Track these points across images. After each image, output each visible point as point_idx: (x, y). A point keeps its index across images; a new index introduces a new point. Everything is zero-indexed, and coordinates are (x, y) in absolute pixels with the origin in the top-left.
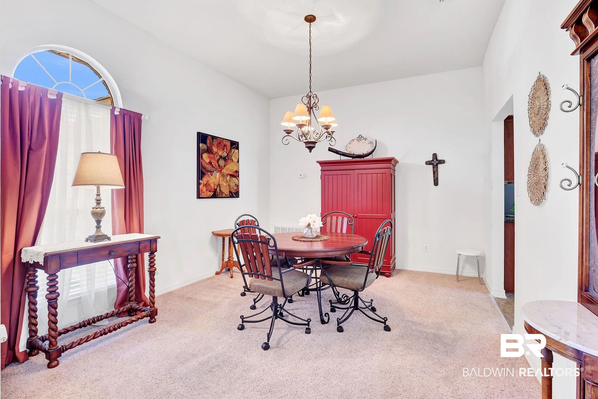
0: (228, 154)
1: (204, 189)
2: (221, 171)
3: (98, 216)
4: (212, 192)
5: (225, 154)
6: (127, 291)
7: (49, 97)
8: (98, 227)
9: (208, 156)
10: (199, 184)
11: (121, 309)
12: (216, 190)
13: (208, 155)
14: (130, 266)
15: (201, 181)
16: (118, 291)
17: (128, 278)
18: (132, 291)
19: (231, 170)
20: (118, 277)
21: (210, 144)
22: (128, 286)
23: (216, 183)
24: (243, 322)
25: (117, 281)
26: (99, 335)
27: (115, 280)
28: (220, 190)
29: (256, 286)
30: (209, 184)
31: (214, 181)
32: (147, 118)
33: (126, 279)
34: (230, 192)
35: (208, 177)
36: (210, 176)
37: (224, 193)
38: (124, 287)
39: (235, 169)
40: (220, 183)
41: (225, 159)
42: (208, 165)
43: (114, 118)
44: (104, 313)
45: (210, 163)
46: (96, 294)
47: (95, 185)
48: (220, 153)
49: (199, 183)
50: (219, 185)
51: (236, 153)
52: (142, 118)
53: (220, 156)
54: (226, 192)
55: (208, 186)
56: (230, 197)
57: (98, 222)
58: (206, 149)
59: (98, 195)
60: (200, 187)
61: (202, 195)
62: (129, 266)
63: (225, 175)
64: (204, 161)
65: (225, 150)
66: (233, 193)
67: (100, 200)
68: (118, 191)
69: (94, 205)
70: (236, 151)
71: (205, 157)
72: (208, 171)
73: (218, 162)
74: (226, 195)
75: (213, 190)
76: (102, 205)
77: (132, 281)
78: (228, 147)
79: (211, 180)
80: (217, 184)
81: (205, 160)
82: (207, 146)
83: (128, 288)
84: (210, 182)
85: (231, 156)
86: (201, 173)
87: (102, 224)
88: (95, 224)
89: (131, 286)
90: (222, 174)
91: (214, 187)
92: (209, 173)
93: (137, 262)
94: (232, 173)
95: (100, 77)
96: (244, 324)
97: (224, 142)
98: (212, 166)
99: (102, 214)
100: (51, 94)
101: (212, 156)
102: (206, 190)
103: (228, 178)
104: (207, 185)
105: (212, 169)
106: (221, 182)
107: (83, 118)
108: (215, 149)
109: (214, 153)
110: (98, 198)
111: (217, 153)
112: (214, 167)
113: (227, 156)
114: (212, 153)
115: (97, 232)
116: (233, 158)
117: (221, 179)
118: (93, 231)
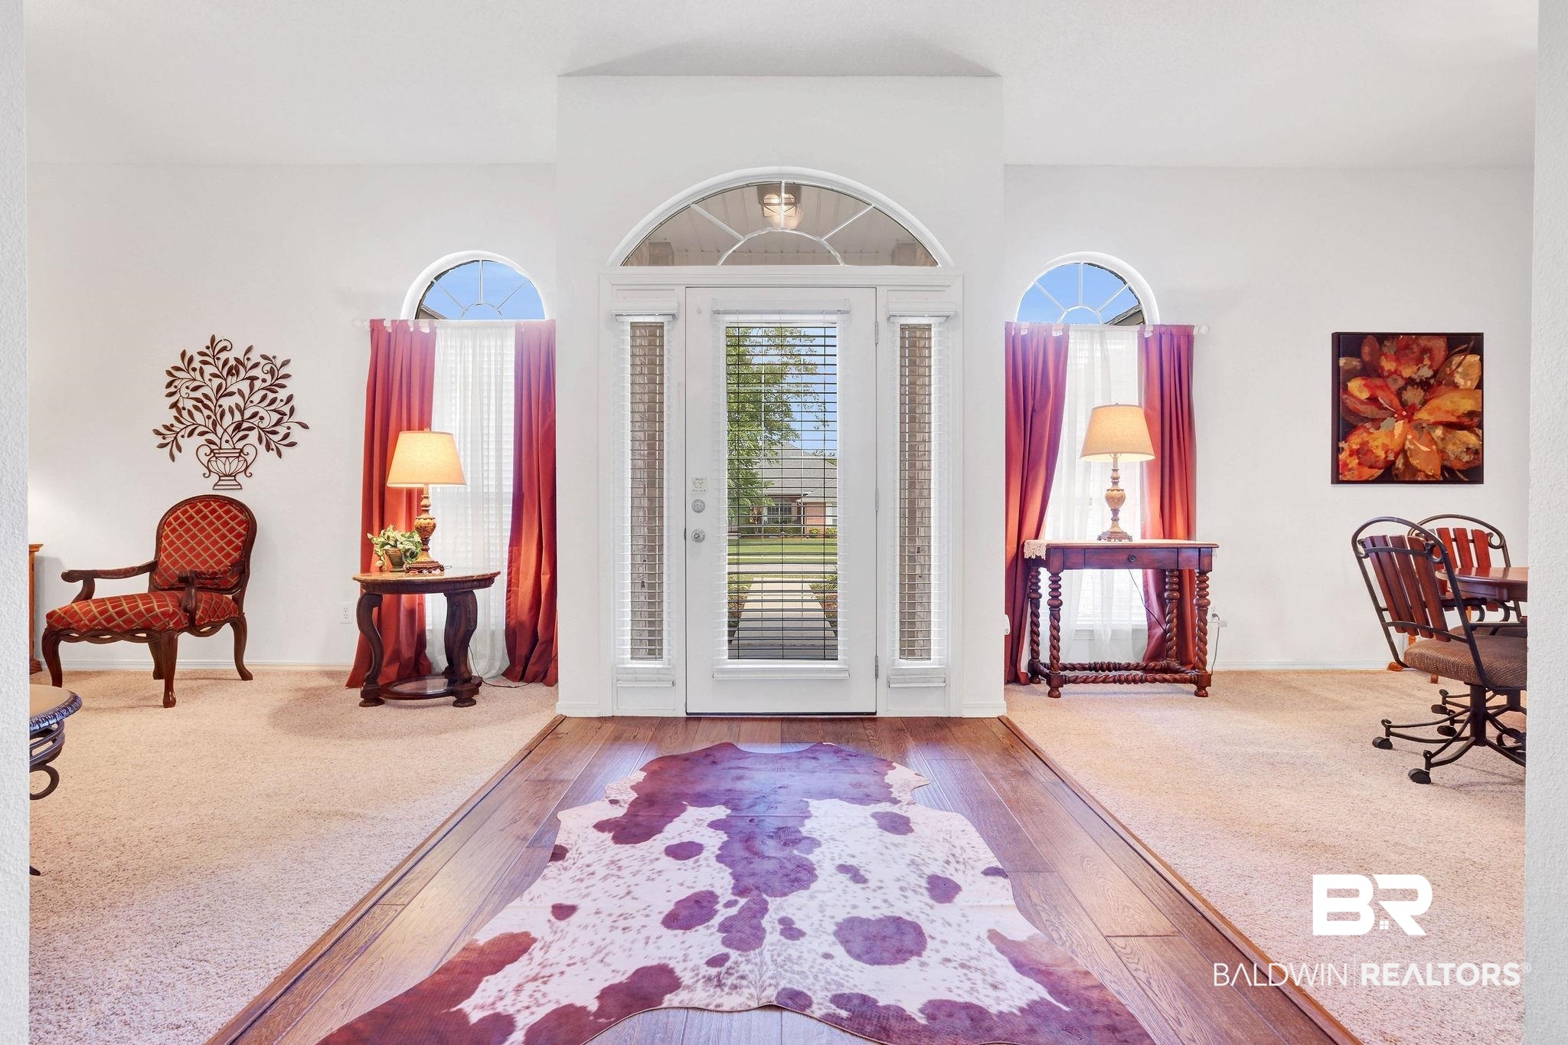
0: (1436, 373)
1: (1354, 462)
2: (1409, 418)
3: (1115, 501)
4: (1380, 469)
5: (1426, 372)
6: (1163, 638)
7: (1055, 334)
8: (1115, 519)
9: (1365, 385)
10: (1336, 451)
11: (1152, 664)
12: (1394, 462)
13: (1364, 382)
14: (1168, 596)
15: (1342, 444)
16: (1149, 637)
17: (1164, 616)
18: (1171, 639)
19: (1448, 412)
20: (1149, 612)
21: (1371, 354)
22: (1165, 630)
23: (1390, 447)
24: (1389, 733)
25: (1149, 619)
26: (1111, 680)
27: (1145, 618)
28: (1407, 463)
29: (1415, 655)
30: (1370, 451)
31: (1387, 441)
32: (1204, 330)
33: (1161, 618)
34: (1444, 468)
35: (1365, 434)
36: (1372, 430)
37: (1420, 471)
38: (1159, 631)
39: (1467, 405)
40: (1408, 445)
41: (1425, 385)
42: (1364, 407)
43: (1145, 343)
44: (1123, 661)
45: (1373, 400)
46: (1114, 632)
47: (1110, 453)
48: (1407, 372)
49: (1339, 448)
50: (1403, 451)
51: (1471, 365)
52: (1195, 333)
53: (1406, 379)
54: (1432, 468)
55: (1365, 454)
56: (1445, 481)
57: (1115, 512)
58: (1359, 368)
59: (1115, 470)
60: (1340, 456)
61: (1345, 476)
62: (1166, 594)
63: (1424, 425)
64: (1351, 398)
65: (1427, 362)
66: (1460, 471)
67: (1117, 478)
68: (1149, 463)
69: (1110, 485)
70: (1473, 359)
71: (1357, 388)
72: (1367, 419)
73: (1399, 394)
74: (1427, 476)
75: (1381, 464)
76: (1121, 485)
77: (1170, 621)
78: (1436, 352)
79: (1374, 440)
80: (1397, 449)
81: (1357, 393)
82: (1362, 361)
83: (1165, 632)
84: (1373, 444)
85: (1452, 374)
86: (1345, 423)
87: (1120, 515)
88: (1110, 515)
89: (1170, 630)
90: (1413, 423)
91: (1386, 457)
92: (1368, 425)
93: (1181, 590)
94: (1453, 419)
95: (1125, 283)
96: (1392, 739)
97: (1423, 342)
98: (1380, 407)
99: (1121, 500)
100: (1056, 330)
101: (1378, 382)
102: (1359, 464)
103: (1439, 432)
104: (1362, 452)
105: (1380, 414)
106: (1411, 443)
107: (1098, 354)
108: (1388, 365)
109: (1386, 374)
110: (1115, 475)
111: (1395, 372)
112: (1386, 409)
113: (1434, 376)
114: (1380, 376)
115: (1113, 526)
116: (1458, 379)
117: (1410, 437)
118: (1107, 526)
